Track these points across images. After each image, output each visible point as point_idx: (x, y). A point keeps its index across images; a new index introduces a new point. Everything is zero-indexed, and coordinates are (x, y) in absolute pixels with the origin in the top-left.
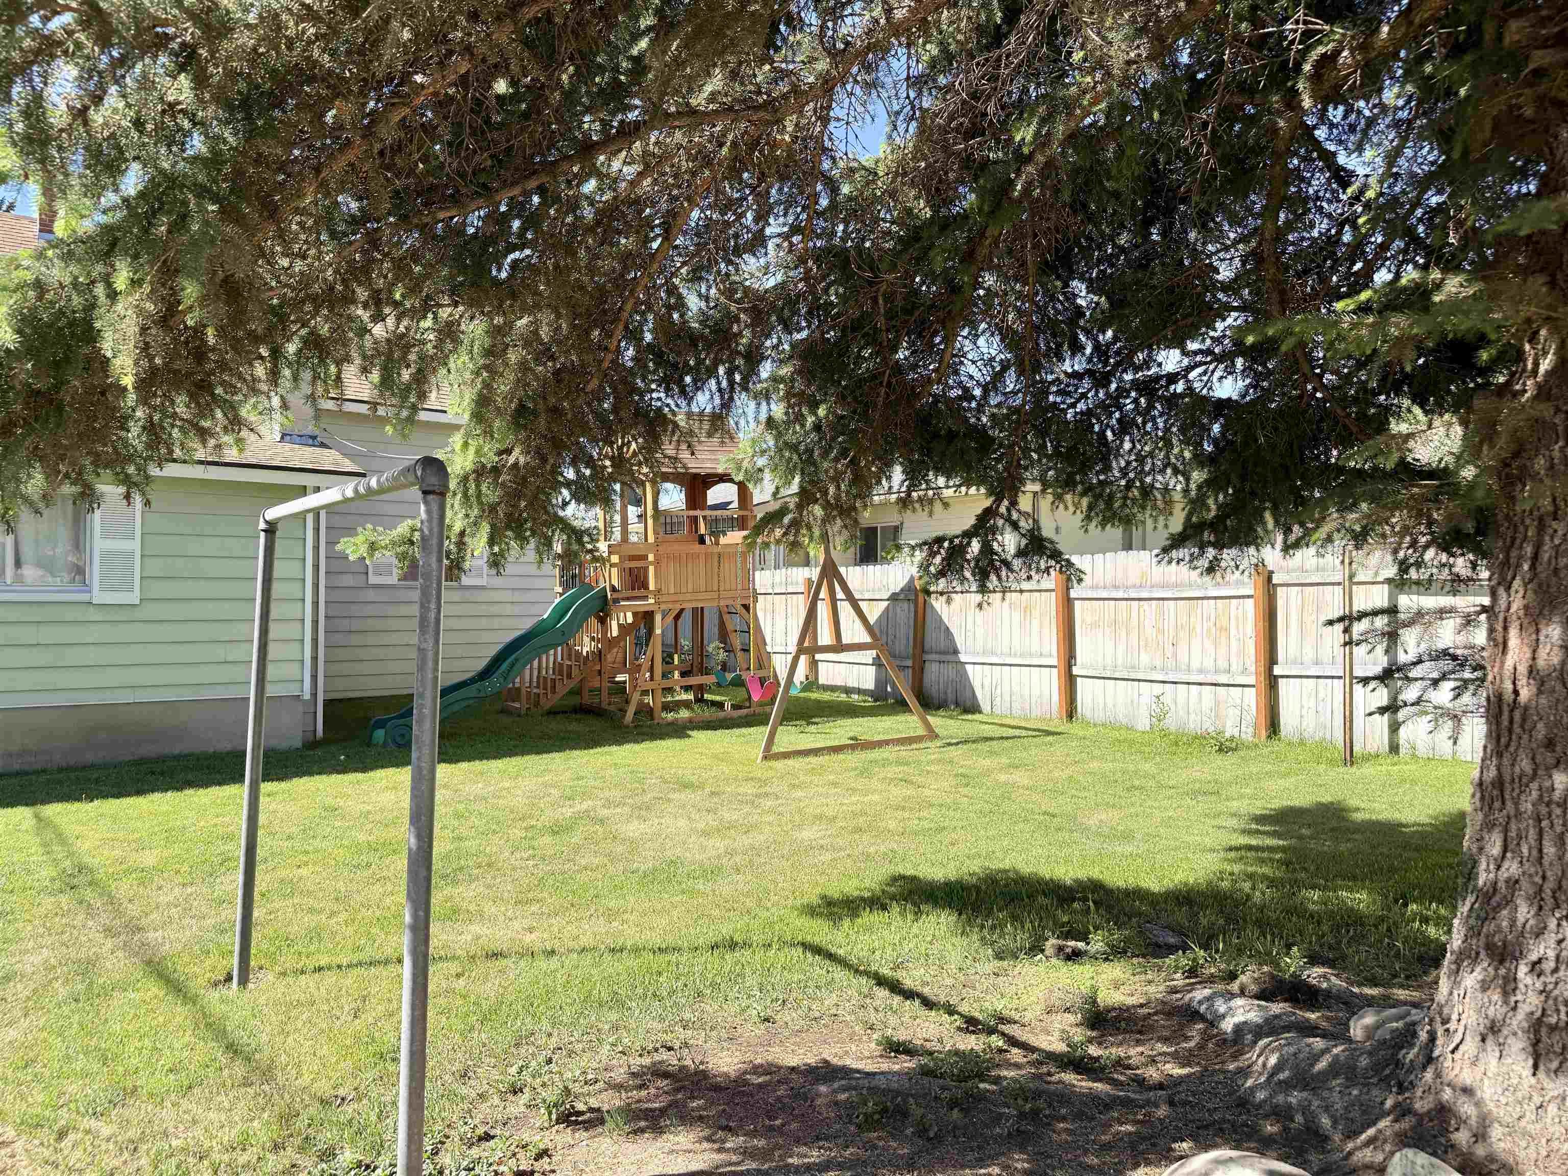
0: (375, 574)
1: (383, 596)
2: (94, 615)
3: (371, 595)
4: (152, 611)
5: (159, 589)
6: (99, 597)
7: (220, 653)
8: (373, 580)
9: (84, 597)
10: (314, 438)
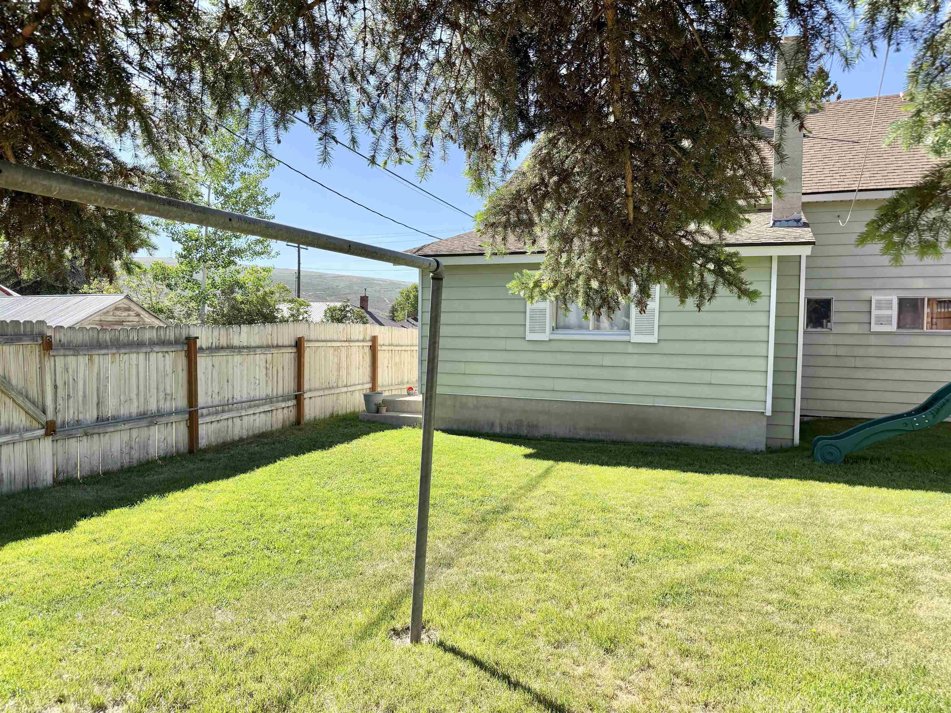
0: (876, 323)
1: (882, 341)
2: (630, 349)
3: (873, 340)
4: (667, 347)
5: (669, 333)
6: (635, 338)
7: (706, 377)
8: (875, 328)
9: (626, 338)
10: (798, 221)
